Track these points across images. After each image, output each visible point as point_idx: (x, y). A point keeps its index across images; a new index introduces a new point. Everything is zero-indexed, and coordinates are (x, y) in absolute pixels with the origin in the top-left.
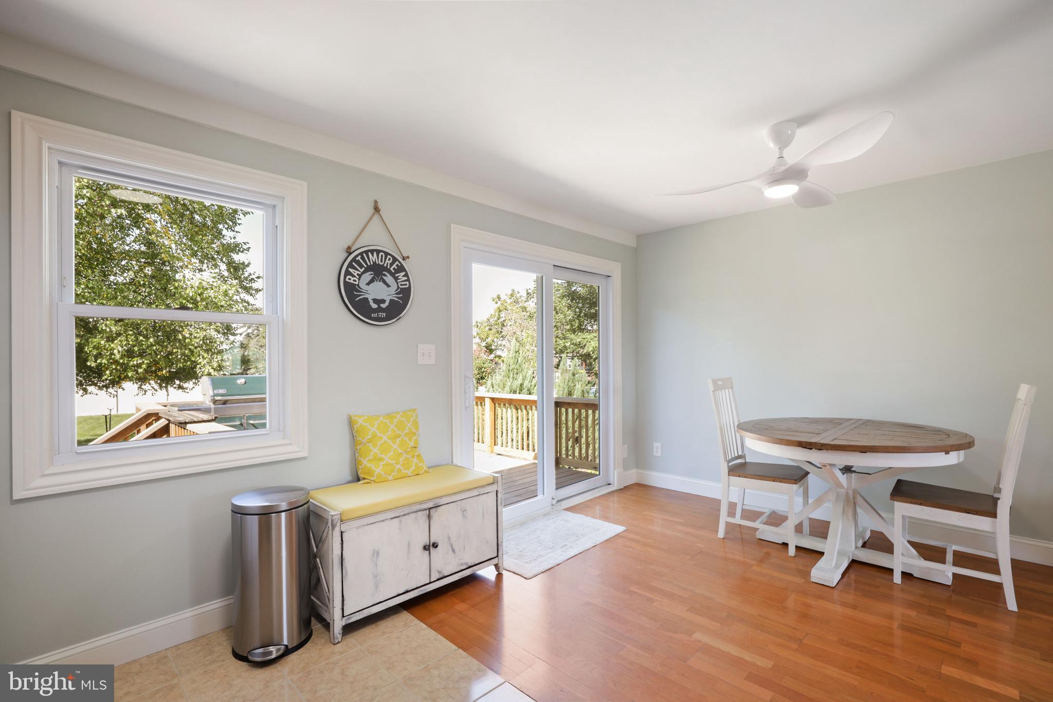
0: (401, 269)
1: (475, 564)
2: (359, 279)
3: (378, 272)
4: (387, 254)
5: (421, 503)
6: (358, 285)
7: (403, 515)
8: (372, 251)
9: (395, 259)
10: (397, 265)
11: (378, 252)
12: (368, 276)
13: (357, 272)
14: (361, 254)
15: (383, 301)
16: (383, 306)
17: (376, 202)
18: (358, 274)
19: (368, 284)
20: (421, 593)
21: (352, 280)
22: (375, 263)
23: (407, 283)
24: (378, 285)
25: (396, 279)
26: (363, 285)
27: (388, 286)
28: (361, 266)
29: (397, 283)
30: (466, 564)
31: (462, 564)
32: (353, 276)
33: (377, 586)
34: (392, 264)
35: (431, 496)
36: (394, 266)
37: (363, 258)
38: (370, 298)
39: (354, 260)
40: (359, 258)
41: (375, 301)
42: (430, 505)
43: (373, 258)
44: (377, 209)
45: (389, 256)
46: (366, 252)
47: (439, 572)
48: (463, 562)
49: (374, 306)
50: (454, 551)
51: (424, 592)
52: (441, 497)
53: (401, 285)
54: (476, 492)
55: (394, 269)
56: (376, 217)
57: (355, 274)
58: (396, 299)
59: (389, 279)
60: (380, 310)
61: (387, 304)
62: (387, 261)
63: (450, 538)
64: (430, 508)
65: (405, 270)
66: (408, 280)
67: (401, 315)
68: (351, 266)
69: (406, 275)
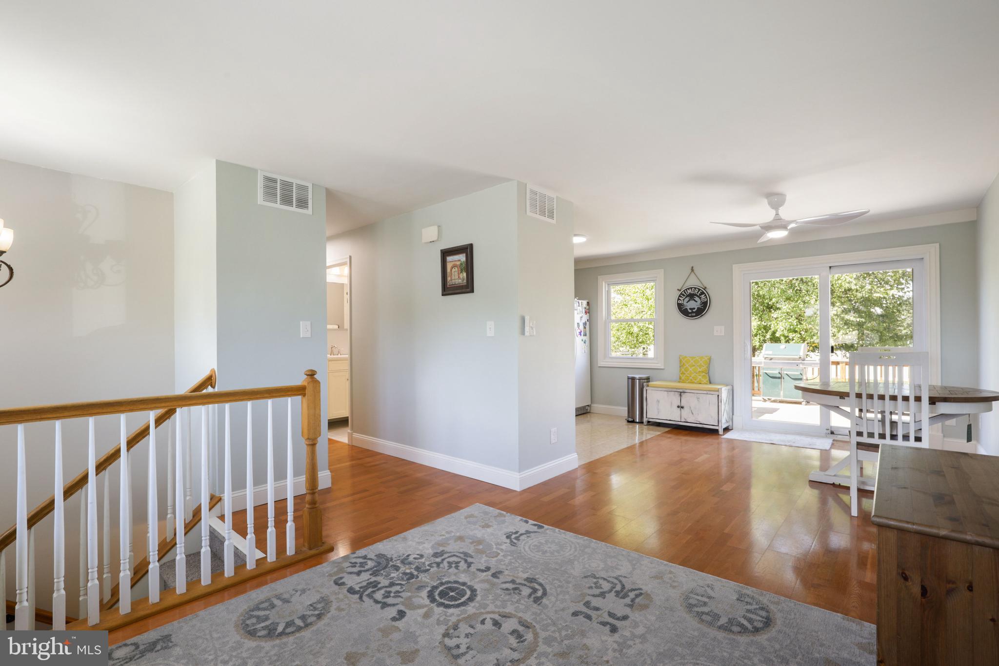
0: (703, 293)
1: (705, 423)
2: (683, 301)
3: (691, 297)
4: (695, 288)
5: (677, 389)
6: (683, 303)
7: (670, 391)
8: (689, 289)
9: (699, 290)
10: (701, 292)
11: (691, 288)
12: (687, 299)
14: (684, 291)
15: (694, 309)
16: (694, 311)
17: (692, 267)
18: (683, 299)
19: (687, 302)
20: (676, 424)
21: (680, 302)
22: (690, 293)
24: (692, 302)
25: (700, 298)
26: (685, 303)
27: (696, 302)
28: (684, 296)
29: (701, 300)
30: (700, 422)
32: (681, 300)
33: (658, 413)
34: (698, 292)
35: (680, 388)
36: (699, 293)
37: (685, 292)
38: (688, 308)
39: (681, 294)
40: (683, 293)
41: (690, 309)
42: (681, 391)
43: (689, 291)
44: (692, 270)
46: (686, 290)
47: (685, 419)
48: (698, 420)
49: (690, 311)
50: (692, 413)
51: (678, 424)
52: (686, 389)
53: (703, 300)
54: (705, 392)
56: (693, 273)
58: (701, 307)
59: (697, 299)
60: (693, 312)
61: (696, 309)
62: (696, 291)
63: (690, 407)
64: (681, 392)
65: (705, 293)
66: (706, 298)
67: (703, 314)
68: (680, 296)
69: (705, 295)
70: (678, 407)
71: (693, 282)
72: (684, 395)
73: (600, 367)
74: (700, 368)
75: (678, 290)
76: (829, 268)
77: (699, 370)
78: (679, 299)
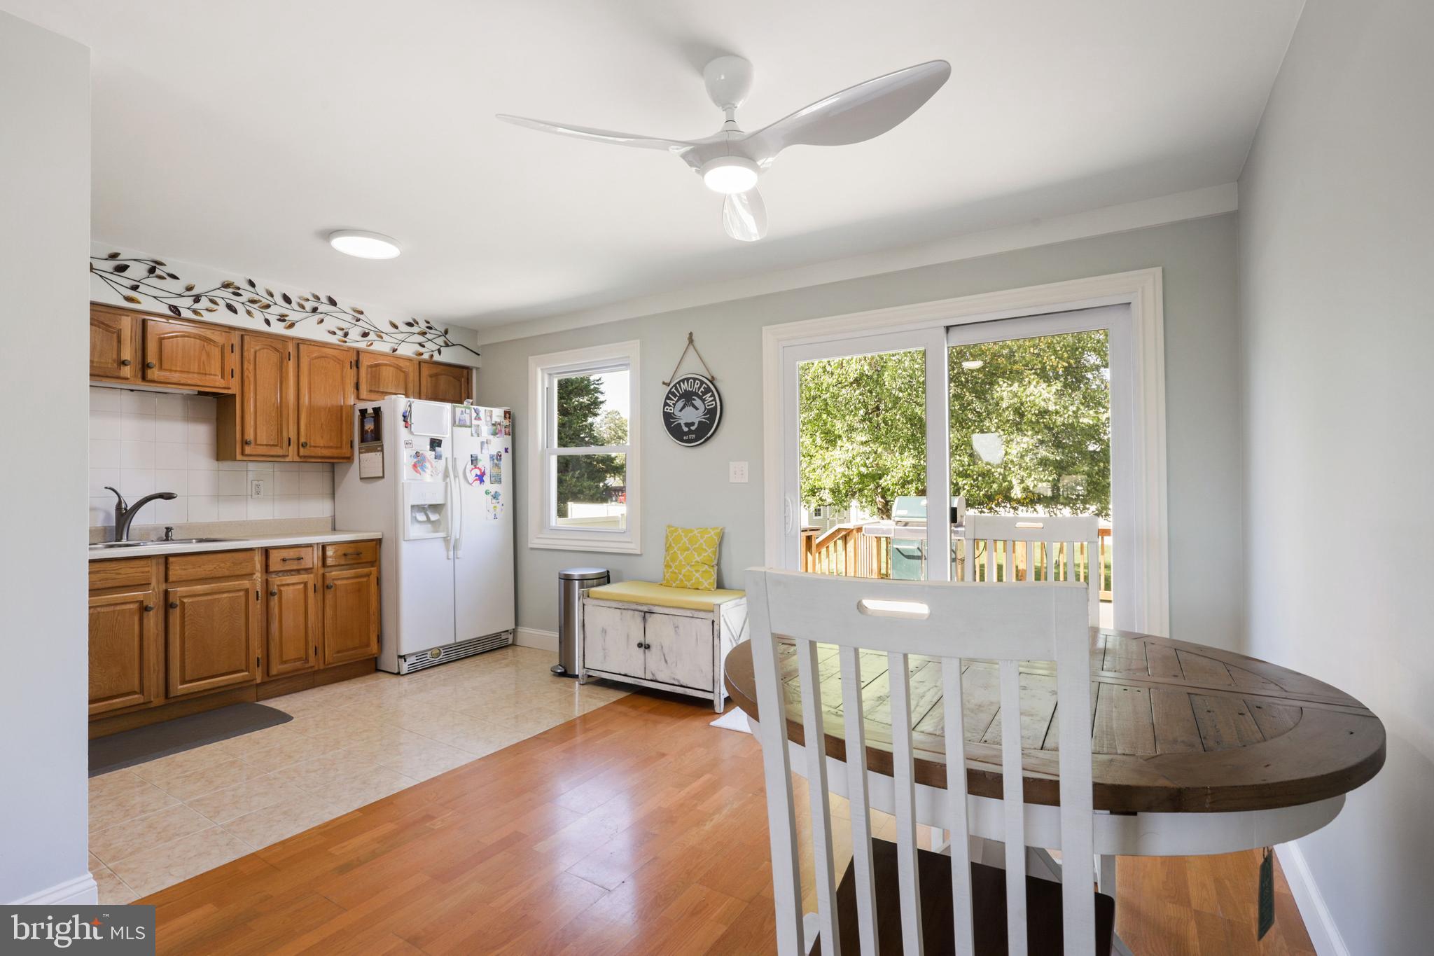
0: (708, 390)
1: (689, 686)
2: (674, 408)
3: (688, 397)
4: (695, 379)
5: (637, 604)
6: (673, 413)
7: (624, 609)
8: (683, 381)
9: (702, 383)
10: (704, 388)
11: (688, 379)
12: (680, 404)
13: (672, 402)
14: (675, 385)
15: (693, 424)
16: (693, 428)
17: (691, 334)
18: (673, 404)
19: (681, 411)
20: (636, 683)
21: (668, 409)
22: (685, 391)
23: (714, 402)
24: (689, 409)
25: (703, 401)
26: (677, 413)
27: (697, 409)
28: (675, 396)
29: (705, 404)
30: (678, 681)
31: (674, 679)
32: (670, 406)
33: (605, 658)
34: (699, 388)
35: (649, 602)
36: (702, 389)
37: (677, 389)
38: (682, 422)
39: (670, 392)
40: (673, 390)
41: (688, 425)
42: (645, 609)
43: (684, 386)
44: (691, 340)
45: (697, 381)
46: (679, 383)
47: (652, 675)
48: (676, 677)
49: (686, 429)
50: (666, 662)
51: (639, 684)
52: (655, 605)
53: (708, 406)
54: (689, 613)
55: (702, 392)
56: (691, 347)
57: (671, 404)
58: (704, 420)
59: (698, 402)
60: (690, 432)
61: (696, 426)
62: (695, 386)
63: (662, 647)
64: (645, 612)
65: (713, 392)
66: (715, 400)
67: (709, 435)
68: (668, 398)
69: (713, 395)
70: (640, 645)
71: (692, 367)
72: (651, 619)
73: (532, 549)
74: (699, 555)
75: (664, 383)
76: (943, 331)
77: (698, 559)
78: (666, 404)
